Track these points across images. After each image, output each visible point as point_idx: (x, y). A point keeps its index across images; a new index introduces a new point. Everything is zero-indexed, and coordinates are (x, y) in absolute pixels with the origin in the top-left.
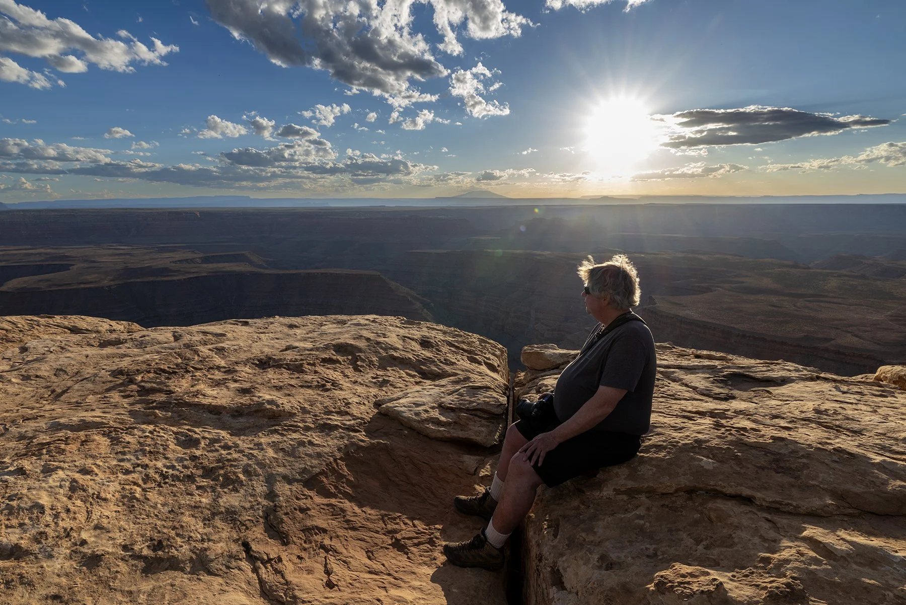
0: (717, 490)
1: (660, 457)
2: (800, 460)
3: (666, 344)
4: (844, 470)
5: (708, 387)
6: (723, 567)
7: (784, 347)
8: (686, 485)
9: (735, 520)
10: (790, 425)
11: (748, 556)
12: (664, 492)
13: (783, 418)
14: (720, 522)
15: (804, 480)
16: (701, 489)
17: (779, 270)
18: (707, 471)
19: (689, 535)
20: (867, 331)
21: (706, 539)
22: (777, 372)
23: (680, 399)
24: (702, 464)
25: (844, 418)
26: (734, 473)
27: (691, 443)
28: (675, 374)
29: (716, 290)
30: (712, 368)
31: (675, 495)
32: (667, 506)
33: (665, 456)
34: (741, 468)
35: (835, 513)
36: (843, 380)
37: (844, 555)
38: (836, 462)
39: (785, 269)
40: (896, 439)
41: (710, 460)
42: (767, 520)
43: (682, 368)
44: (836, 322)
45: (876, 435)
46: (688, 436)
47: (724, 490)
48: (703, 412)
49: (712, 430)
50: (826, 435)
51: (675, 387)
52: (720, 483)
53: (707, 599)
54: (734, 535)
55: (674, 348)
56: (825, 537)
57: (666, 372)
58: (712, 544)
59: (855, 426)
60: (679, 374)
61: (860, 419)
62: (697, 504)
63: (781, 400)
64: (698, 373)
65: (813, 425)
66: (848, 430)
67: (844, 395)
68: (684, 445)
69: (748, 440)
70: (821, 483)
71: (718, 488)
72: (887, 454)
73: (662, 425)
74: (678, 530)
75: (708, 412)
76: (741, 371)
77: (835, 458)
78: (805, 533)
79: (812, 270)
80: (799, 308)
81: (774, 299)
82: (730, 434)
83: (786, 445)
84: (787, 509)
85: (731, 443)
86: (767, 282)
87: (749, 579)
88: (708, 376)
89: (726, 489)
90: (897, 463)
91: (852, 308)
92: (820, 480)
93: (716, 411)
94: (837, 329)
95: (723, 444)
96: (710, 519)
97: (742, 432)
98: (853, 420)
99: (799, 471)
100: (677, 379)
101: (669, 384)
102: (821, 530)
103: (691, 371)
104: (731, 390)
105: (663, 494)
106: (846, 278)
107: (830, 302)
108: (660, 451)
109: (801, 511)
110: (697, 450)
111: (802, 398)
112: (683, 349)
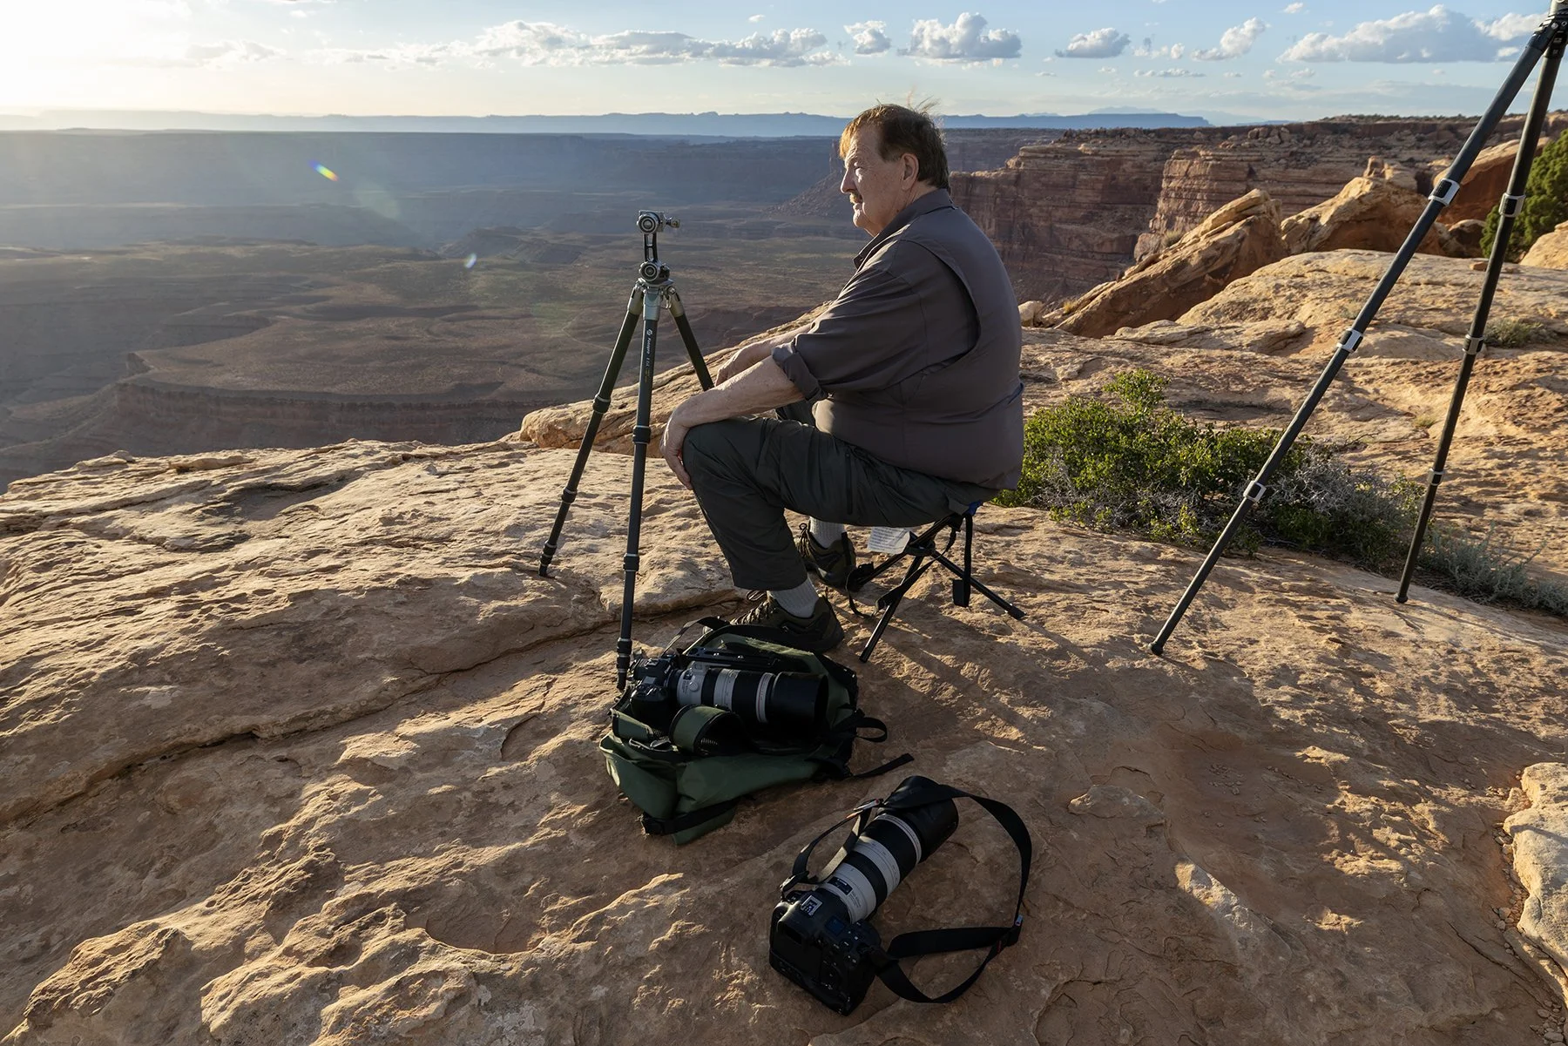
0: (182, 744)
1: (46, 724)
2: (342, 623)
3: (112, 458)
4: (414, 613)
5: (189, 531)
6: (192, 895)
7: (428, 413)
8: (110, 763)
9: (218, 790)
10: (338, 562)
11: (243, 848)
12: (62, 797)
13: (328, 552)
14: (190, 805)
15: (347, 657)
16: (147, 756)
17: (390, 265)
18: (158, 712)
19: (125, 865)
20: (546, 360)
21: (161, 856)
22: (332, 464)
23: (121, 576)
24: (147, 701)
25: (427, 520)
26: (216, 694)
27: (122, 667)
28: (116, 522)
29: (276, 322)
30: (200, 489)
31: (91, 793)
32: (75, 826)
33: (59, 717)
34: (230, 680)
35: (399, 696)
36: (452, 453)
37: (403, 764)
38: (403, 603)
39: (398, 264)
40: (497, 533)
41: (165, 688)
42: (283, 760)
43: (132, 505)
44: (500, 352)
45: (470, 535)
46: (117, 653)
47: (197, 738)
48: (164, 588)
49: (172, 622)
50: (395, 560)
51: (113, 551)
52: (187, 726)
53: (148, 982)
54: (216, 821)
55: (133, 462)
56: (376, 747)
57: (94, 523)
58: (174, 859)
59: (441, 530)
60: (127, 519)
61: (450, 516)
62: (142, 792)
63: (334, 518)
64: (170, 506)
65: (378, 549)
66: (431, 539)
67: (443, 479)
68: (104, 675)
69: (244, 617)
70: (376, 651)
71: (184, 739)
72: (484, 562)
73: (57, 648)
74: (102, 866)
75: (175, 585)
76: (260, 479)
77: (401, 598)
78: (345, 755)
79: (444, 262)
80: (437, 335)
81: (391, 324)
82: (210, 618)
83: (316, 602)
84: (319, 723)
85: (211, 635)
86: (371, 293)
87: (241, 893)
88: (190, 506)
89: (201, 733)
90: (493, 573)
91: (517, 323)
92: (375, 646)
93: (194, 578)
94: (504, 363)
95: (194, 643)
96: (171, 812)
97: (233, 606)
98: (440, 519)
99: (339, 644)
100: (121, 532)
101: (99, 547)
102: (369, 737)
103: (154, 506)
104: (241, 523)
105: (62, 804)
106: (499, 271)
107: (483, 318)
108: (46, 709)
109: (343, 716)
110: (136, 676)
111: (369, 505)
112: (154, 460)
